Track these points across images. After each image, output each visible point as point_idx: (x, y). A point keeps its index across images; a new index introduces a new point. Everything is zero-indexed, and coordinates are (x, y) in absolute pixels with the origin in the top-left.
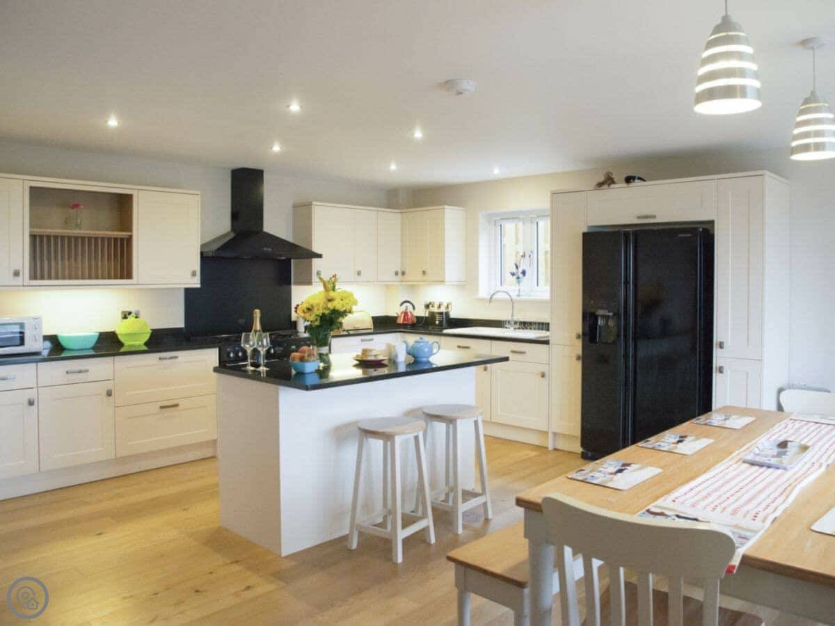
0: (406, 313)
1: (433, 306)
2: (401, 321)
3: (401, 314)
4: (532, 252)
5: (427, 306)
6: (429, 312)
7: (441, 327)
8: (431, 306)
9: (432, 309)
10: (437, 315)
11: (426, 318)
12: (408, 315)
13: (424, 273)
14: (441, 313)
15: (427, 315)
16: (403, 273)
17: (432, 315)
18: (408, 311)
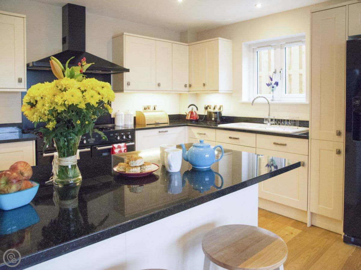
0: (192, 113)
1: (210, 108)
2: (188, 118)
3: (189, 113)
4: (281, 69)
5: (206, 108)
6: (208, 112)
7: (216, 122)
8: (208, 108)
9: (209, 110)
10: (213, 114)
11: (206, 116)
12: (193, 114)
13: (204, 85)
14: (216, 113)
15: (206, 114)
16: (190, 86)
17: (210, 113)
18: (193, 111)
